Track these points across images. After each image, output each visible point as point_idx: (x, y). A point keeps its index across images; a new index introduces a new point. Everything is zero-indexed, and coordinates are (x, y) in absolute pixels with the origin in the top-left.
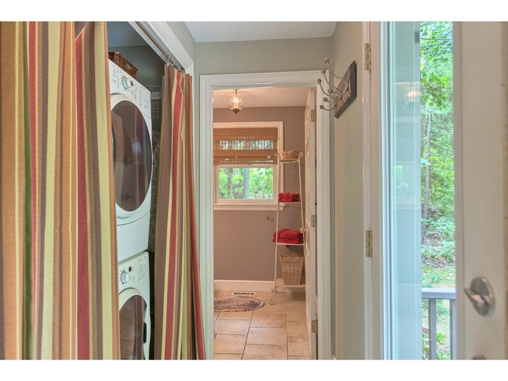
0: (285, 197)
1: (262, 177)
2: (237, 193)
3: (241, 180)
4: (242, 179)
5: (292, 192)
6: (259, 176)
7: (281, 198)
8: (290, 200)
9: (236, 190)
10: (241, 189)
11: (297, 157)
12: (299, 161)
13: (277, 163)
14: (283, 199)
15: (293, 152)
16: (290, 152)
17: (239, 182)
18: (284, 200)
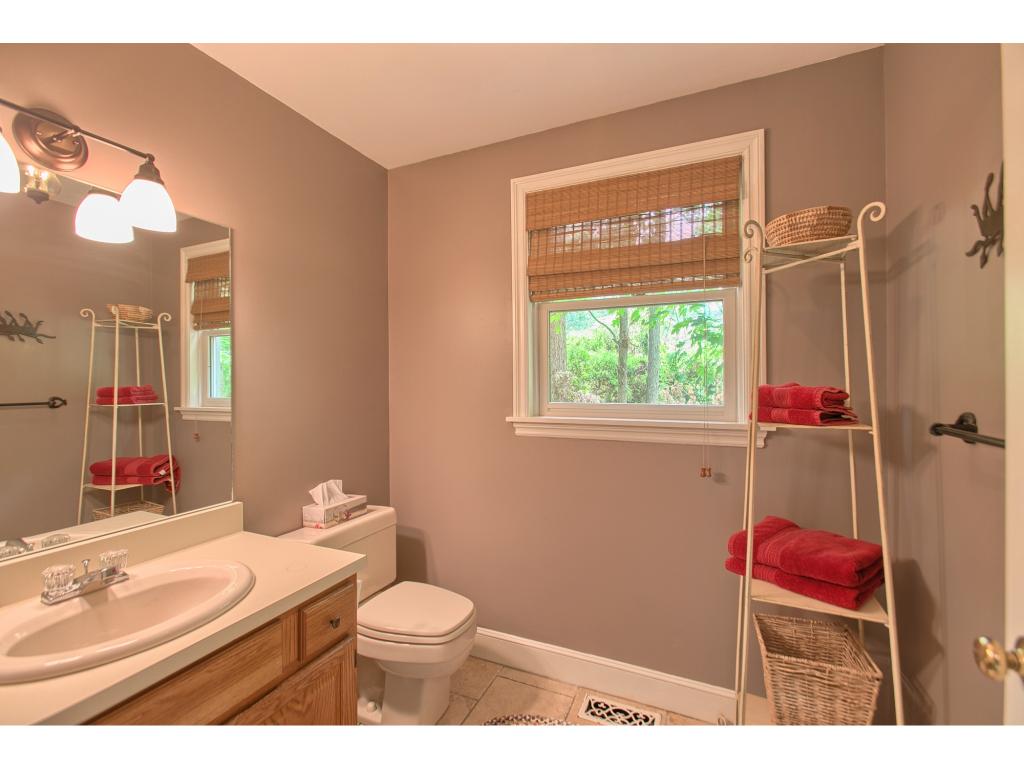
0: (788, 401)
1: (681, 352)
2: (637, 385)
3: (643, 362)
4: (646, 359)
5: (815, 381)
6: (677, 349)
7: (768, 405)
8: (817, 414)
9: (636, 379)
10: (644, 377)
11: (846, 228)
12: (858, 244)
13: (739, 283)
14: (775, 412)
15: (822, 209)
16: (808, 215)
17: (640, 365)
18: (786, 413)
